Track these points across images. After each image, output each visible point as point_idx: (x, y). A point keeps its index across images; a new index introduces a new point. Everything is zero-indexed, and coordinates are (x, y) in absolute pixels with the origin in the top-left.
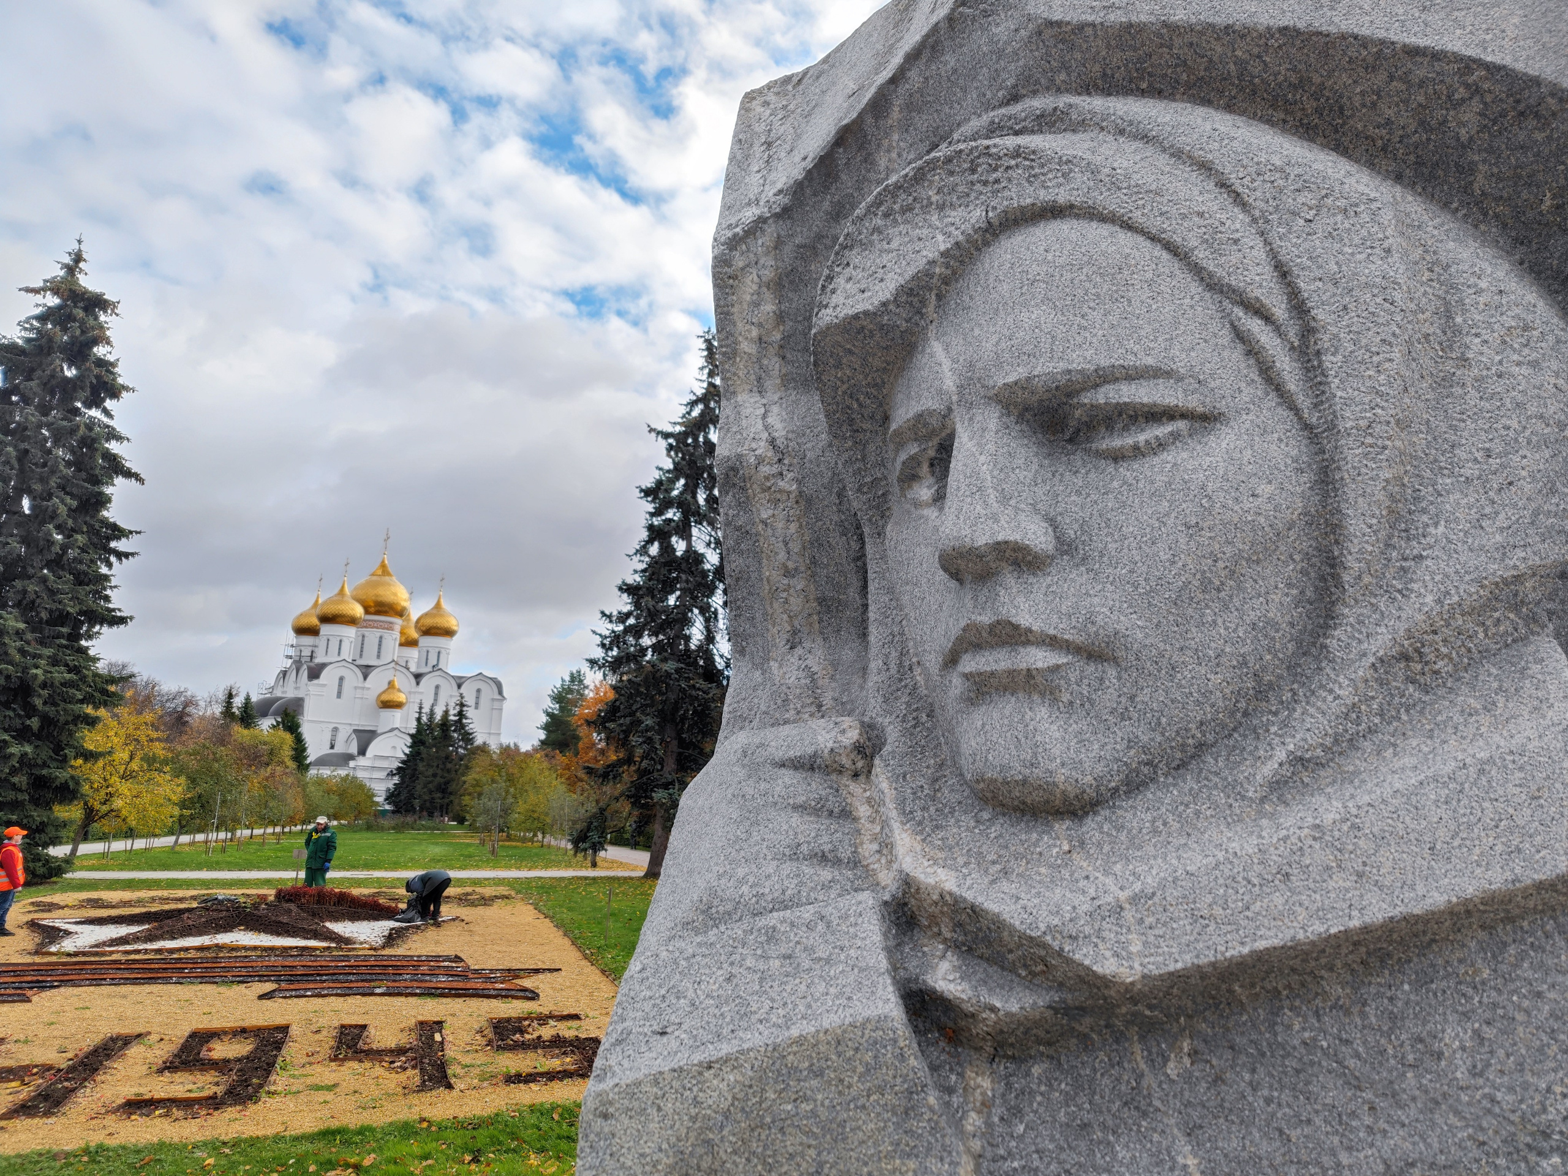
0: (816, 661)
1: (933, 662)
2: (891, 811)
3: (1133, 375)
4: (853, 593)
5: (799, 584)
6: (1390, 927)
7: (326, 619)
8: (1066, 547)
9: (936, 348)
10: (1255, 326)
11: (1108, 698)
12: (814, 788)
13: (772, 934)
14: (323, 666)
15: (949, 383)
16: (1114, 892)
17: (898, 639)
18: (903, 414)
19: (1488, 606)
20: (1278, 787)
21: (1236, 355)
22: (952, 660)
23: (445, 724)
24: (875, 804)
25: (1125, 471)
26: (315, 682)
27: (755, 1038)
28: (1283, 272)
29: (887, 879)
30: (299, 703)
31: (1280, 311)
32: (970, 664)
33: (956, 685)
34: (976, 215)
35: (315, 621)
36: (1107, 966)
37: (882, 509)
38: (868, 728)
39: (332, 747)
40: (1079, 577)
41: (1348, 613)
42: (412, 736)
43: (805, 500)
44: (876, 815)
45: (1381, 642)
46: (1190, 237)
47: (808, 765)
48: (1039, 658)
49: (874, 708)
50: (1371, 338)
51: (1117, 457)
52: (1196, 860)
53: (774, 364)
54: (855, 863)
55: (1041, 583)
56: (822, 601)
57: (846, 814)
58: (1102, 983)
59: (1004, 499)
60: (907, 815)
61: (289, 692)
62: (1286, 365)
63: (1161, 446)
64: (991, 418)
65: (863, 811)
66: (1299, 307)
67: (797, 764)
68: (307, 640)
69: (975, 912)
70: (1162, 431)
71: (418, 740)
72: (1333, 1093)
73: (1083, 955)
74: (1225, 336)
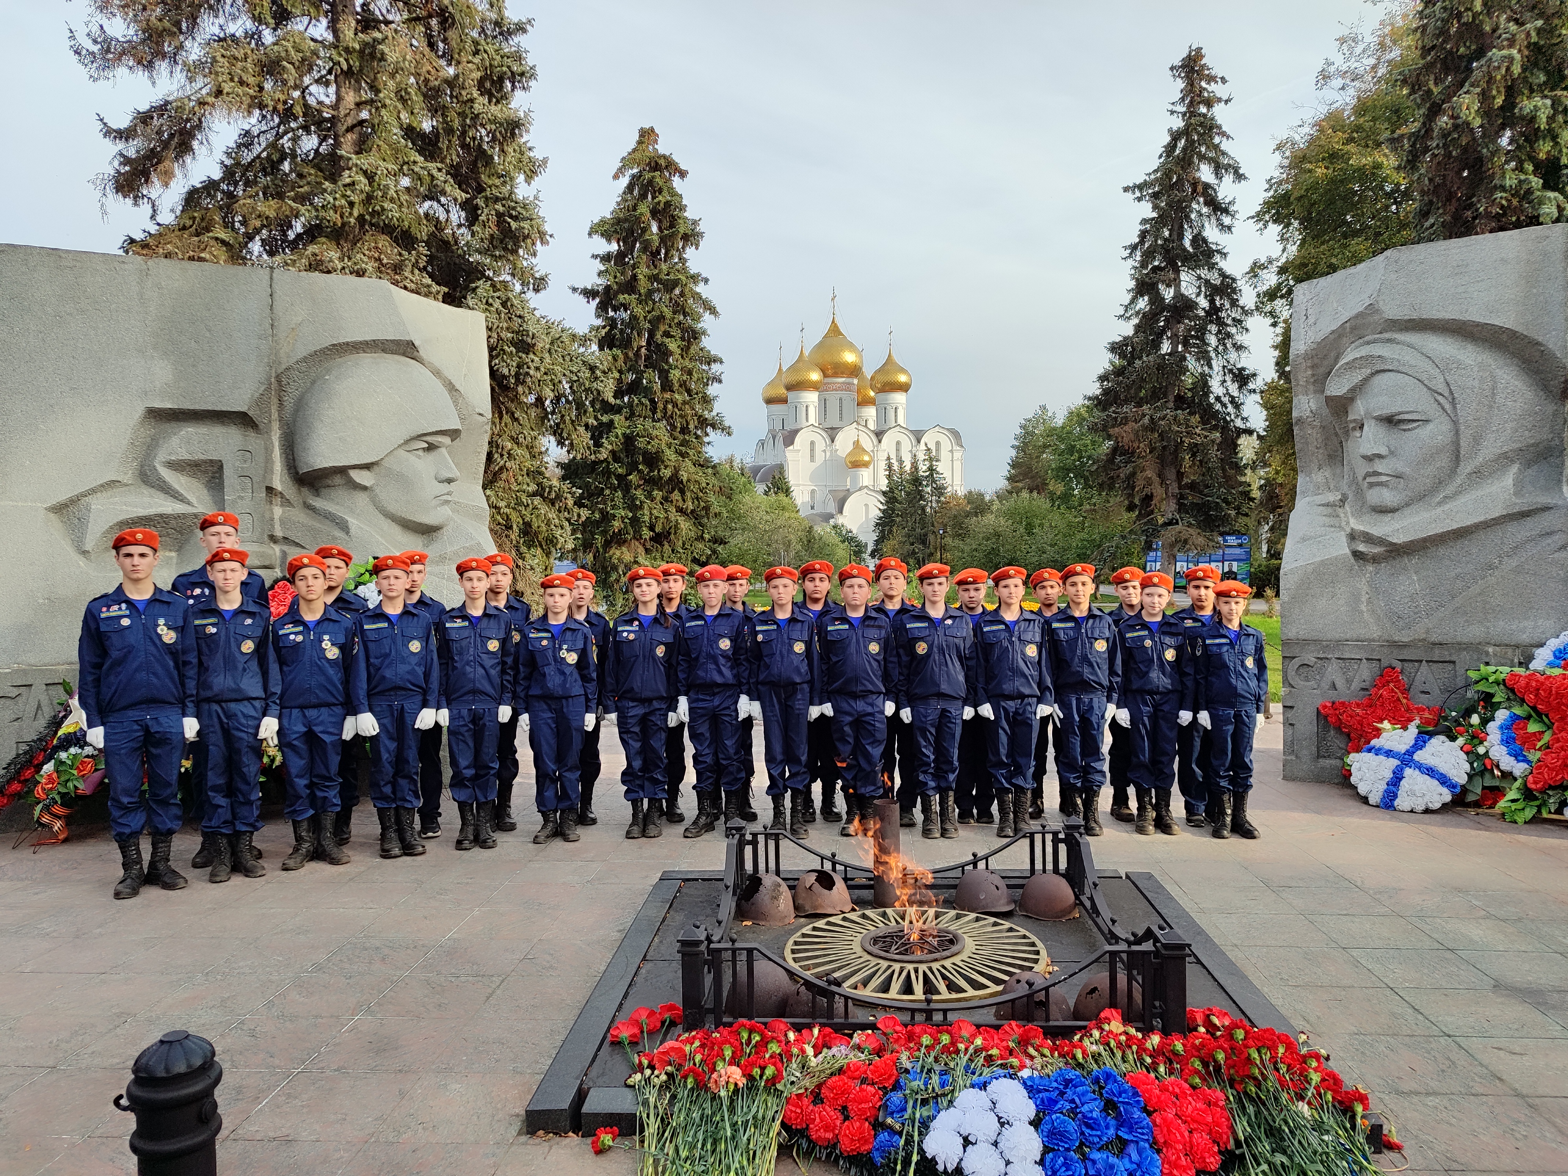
0: (1327, 474)
1: (1360, 478)
2: (1349, 514)
3: (1407, 413)
4: (1339, 453)
5: (1321, 451)
6: (1459, 529)
7: (790, 388)
8: (1392, 453)
9: (1359, 402)
10: (1440, 398)
11: (1401, 486)
12: (1329, 510)
13: (1320, 542)
14: (796, 432)
15: (1362, 413)
16: (1397, 526)
17: (1352, 469)
18: (1351, 417)
19: (1498, 459)
20: (1440, 504)
21: (1435, 405)
22: (1365, 478)
23: (916, 481)
24: (1346, 513)
25: (1407, 434)
26: (791, 448)
27: (1318, 559)
28: (1448, 384)
29: (1348, 530)
30: (781, 469)
31: (1447, 394)
32: (1369, 480)
33: (1366, 485)
34: (1369, 371)
35: (783, 391)
36: (1395, 540)
37: (1347, 433)
38: (1343, 495)
39: (812, 508)
40: (1394, 459)
41: (1462, 464)
42: (884, 493)
43: (1323, 427)
44: (1346, 516)
45: (1469, 469)
46: (1424, 377)
47: (1327, 505)
48: (1384, 479)
49: (1345, 489)
50: (1468, 400)
51: (1405, 430)
52: (1416, 519)
53: (1311, 387)
54: (1340, 527)
55: (1385, 461)
56: (1329, 456)
57: (1338, 516)
58: (1395, 544)
59: (1375, 443)
60: (1353, 515)
61: (768, 459)
62: (1447, 406)
63: (1415, 428)
64: (1373, 422)
65: (1342, 515)
66: (1451, 393)
67: (1323, 505)
68: (777, 408)
69: (1367, 533)
70: (1415, 425)
71: (890, 496)
72: (1448, 563)
73: (1390, 539)
74: (1433, 400)
